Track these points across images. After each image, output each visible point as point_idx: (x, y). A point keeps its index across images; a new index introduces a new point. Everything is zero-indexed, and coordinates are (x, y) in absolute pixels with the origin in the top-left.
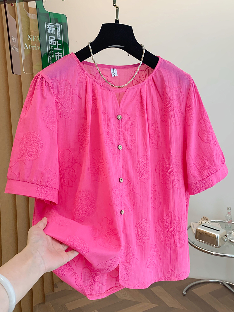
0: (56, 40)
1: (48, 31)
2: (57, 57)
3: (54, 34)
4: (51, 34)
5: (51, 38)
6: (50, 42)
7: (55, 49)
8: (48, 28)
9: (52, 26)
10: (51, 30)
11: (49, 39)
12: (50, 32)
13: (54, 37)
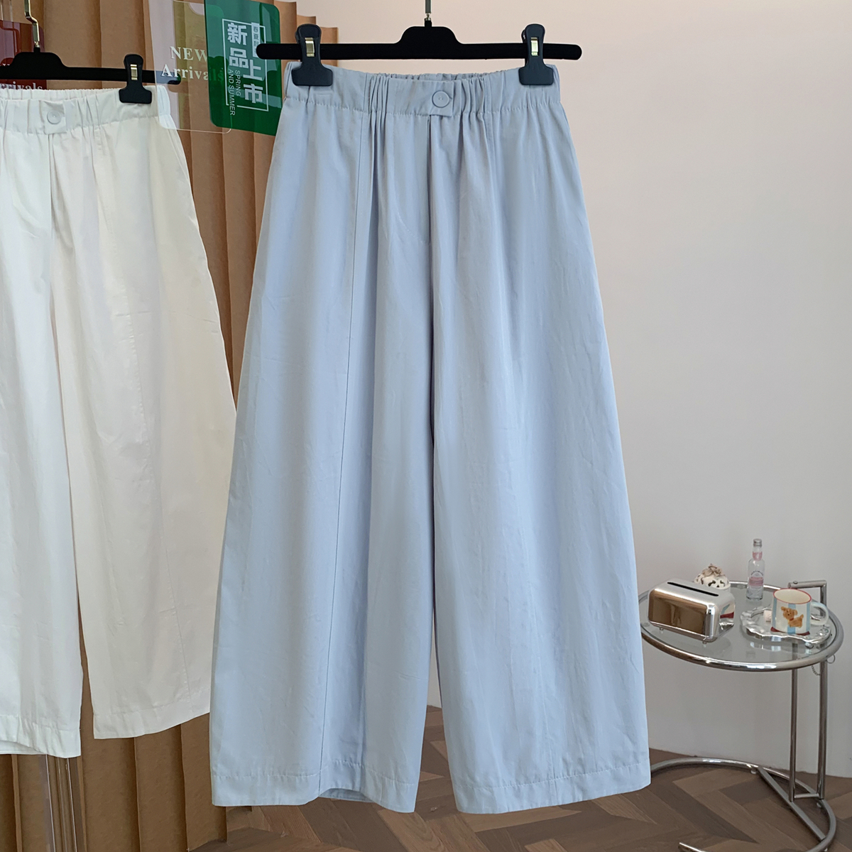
0: (249, 56)
1: (229, 38)
2: (250, 94)
3: (245, 43)
4: (236, 45)
5: (235, 52)
6: (234, 61)
7: (245, 76)
8: (228, 30)
9: (240, 27)
10: (237, 35)
11: (232, 54)
12: (233, 39)
13: (244, 52)
